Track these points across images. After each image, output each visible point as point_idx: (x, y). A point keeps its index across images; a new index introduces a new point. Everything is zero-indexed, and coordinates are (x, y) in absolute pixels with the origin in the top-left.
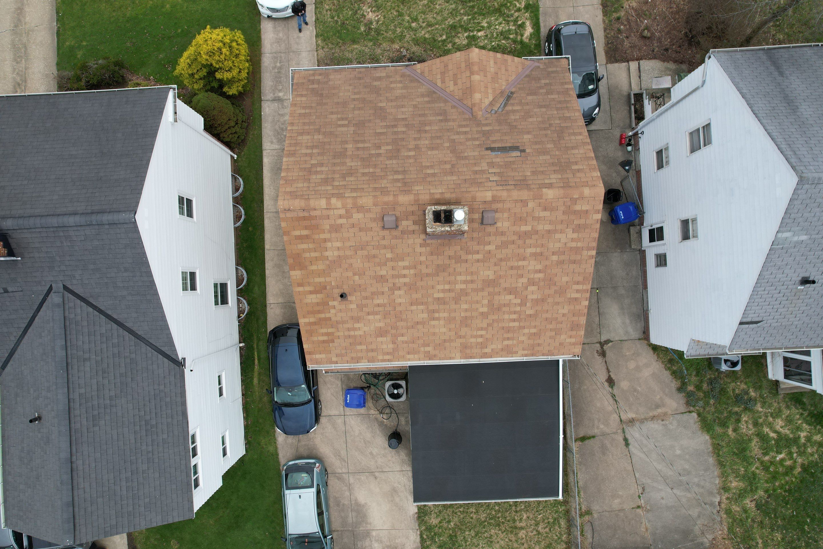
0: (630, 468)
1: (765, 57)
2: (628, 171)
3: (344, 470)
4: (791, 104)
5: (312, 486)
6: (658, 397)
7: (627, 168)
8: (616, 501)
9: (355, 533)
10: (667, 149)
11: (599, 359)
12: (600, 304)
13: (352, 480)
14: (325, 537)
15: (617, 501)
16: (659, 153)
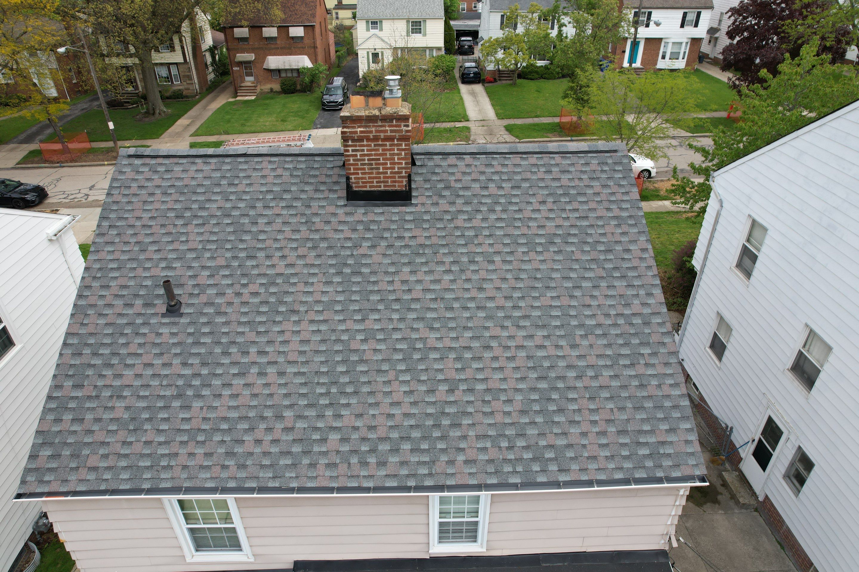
16: (714, 341)
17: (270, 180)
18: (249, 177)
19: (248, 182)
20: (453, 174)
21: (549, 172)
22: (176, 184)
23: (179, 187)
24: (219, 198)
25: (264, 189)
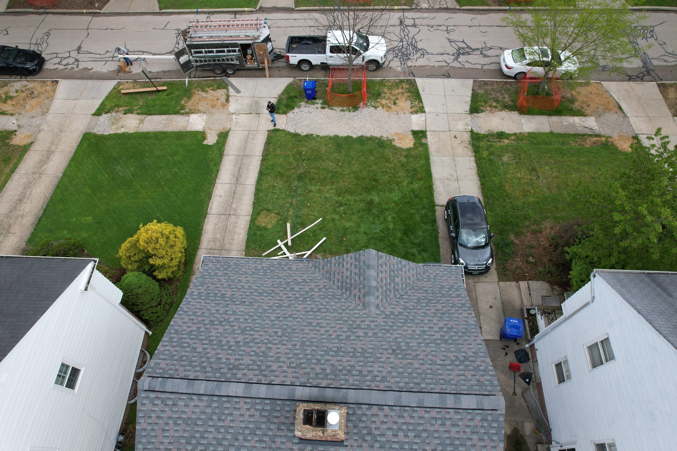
1: (648, 280)
2: (528, 383)
7: (527, 380)
10: (566, 362)
16: (559, 366)
17: (246, 418)
18: (231, 414)
19: (231, 419)
20: (374, 422)
21: (443, 425)
22: (182, 416)
23: (184, 418)
24: (213, 430)
25: (243, 425)
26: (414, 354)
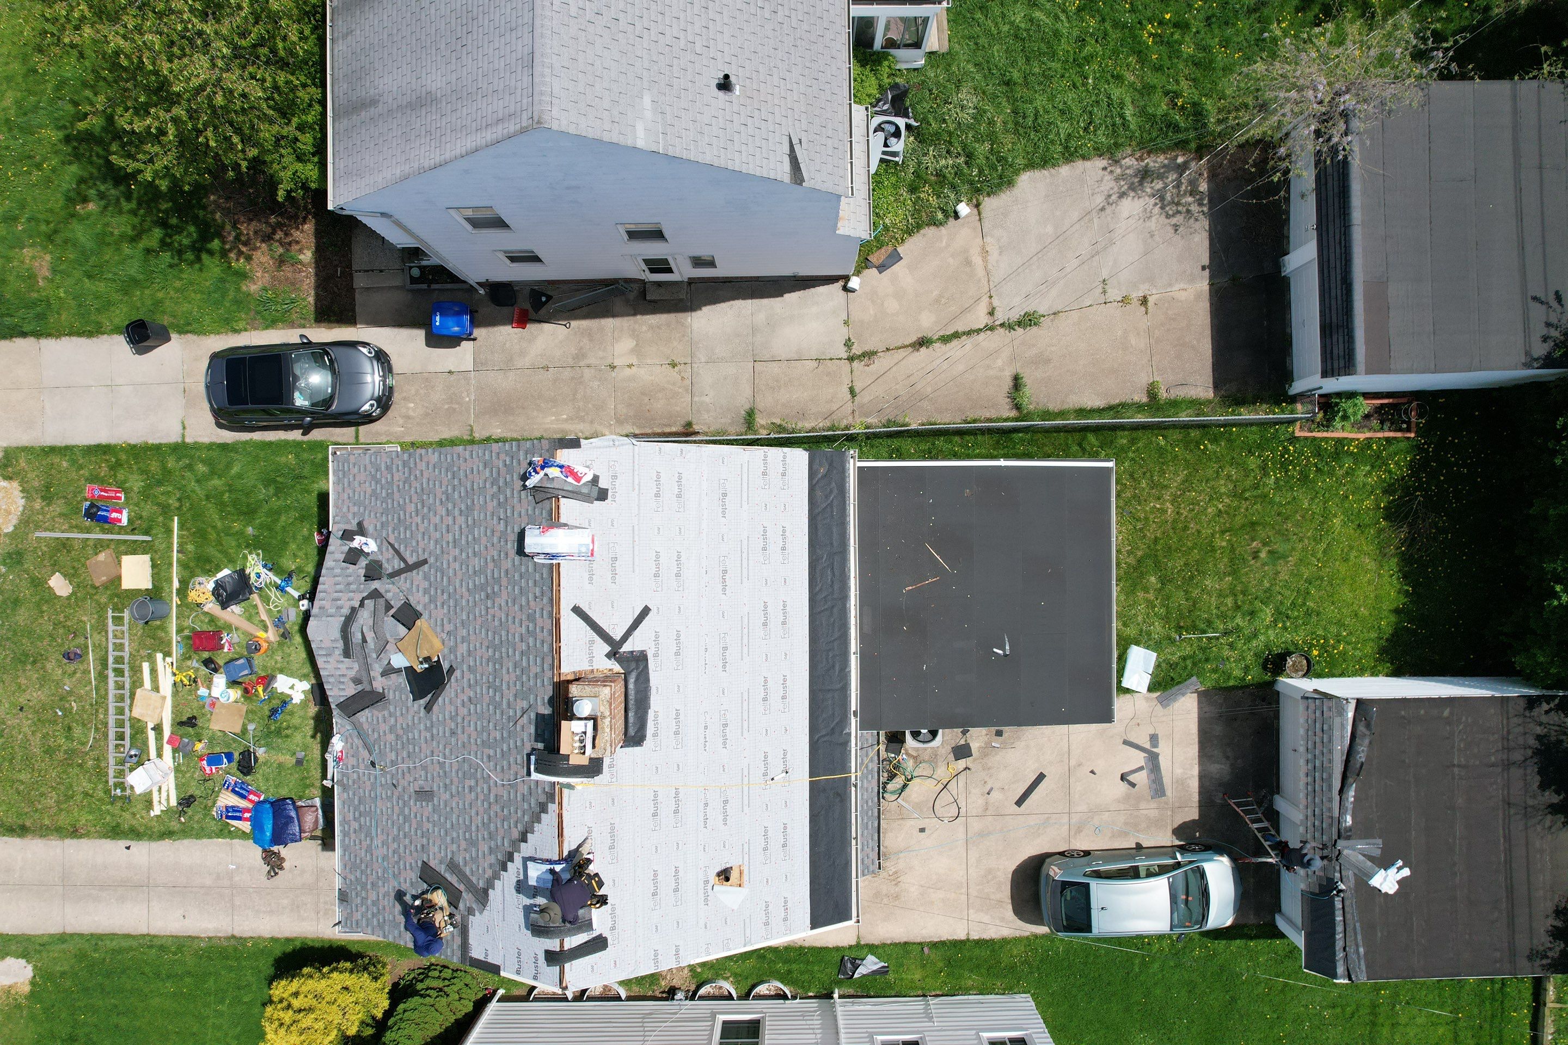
0: (1075, 315)
1: (346, 121)
2: (549, 298)
3: (1065, 819)
4: (423, 102)
5: (1087, 886)
6: (951, 260)
7: (544, 299)
8: (1133, 342)
9: (1177, 805)
10: (507, 252)
11: (880, 364)
12: (783, 357)
13: (1083, 808)
14: (1178, 865)
15: (1133, 340)
16: (514, 260)
26: (491, 565)
